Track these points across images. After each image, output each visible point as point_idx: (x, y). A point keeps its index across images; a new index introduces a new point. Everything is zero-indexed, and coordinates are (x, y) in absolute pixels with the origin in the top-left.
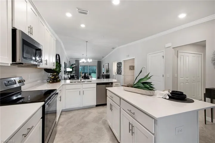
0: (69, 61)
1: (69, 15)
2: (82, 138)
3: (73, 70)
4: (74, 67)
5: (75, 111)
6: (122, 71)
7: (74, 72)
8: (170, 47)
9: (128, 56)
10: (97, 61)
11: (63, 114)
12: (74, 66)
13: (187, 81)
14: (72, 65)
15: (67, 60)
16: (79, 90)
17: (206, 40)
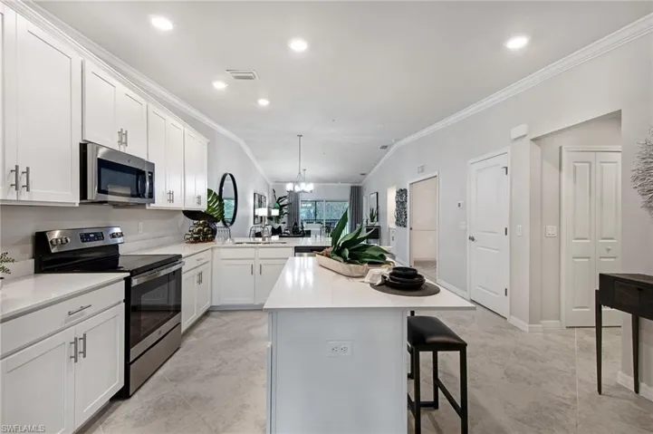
0: (271, 188)
1: (219, 85)
2: (221, 365)
3: (281, 213)
4: (284, 206)
5: (238, 313)
6: (408, 216)
7: (285, 219)
8: (525, 136)
9: (422, 170)
10: (350, 185)
11: (214, 317)
12: (286, 201)
13: (609, 250)
14: (280, 198)
15: (268, 185)
16: (251, 262)
17: (620, 111)
